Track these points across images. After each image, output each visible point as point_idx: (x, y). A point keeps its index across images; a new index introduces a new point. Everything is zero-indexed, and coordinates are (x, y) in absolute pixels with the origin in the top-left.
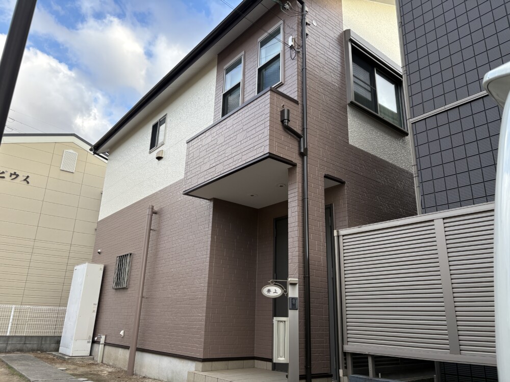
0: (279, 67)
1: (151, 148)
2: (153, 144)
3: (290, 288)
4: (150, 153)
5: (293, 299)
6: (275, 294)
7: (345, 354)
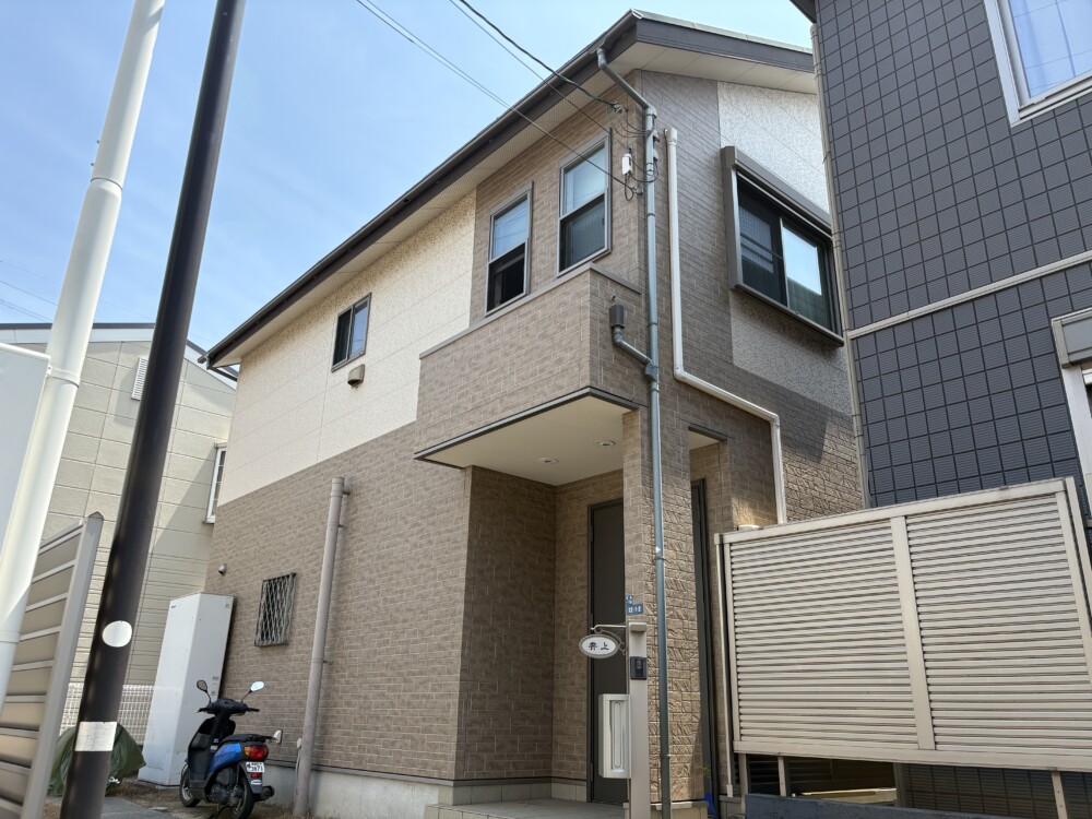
0: (603, 219)
1: (335, 361)
2: (341, 354)
3: (631, 640)
4: (334, 371)
5: (636, 659)
6: (605, 652)
7: (735, 757)
